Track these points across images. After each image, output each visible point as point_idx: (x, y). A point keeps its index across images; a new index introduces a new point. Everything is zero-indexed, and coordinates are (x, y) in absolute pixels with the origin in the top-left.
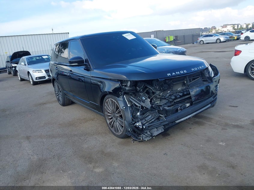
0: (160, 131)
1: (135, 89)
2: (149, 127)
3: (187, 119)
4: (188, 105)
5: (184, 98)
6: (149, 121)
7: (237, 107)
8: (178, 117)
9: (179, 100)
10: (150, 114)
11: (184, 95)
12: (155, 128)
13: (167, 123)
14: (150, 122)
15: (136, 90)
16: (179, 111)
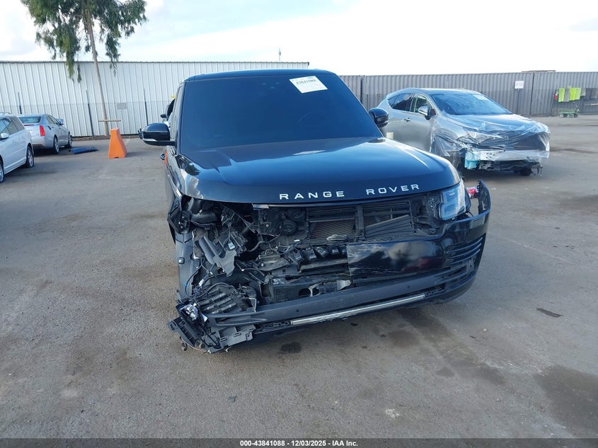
0: (242, 338)
1: (215, 219)
2: (218, 320)
3: (327, 322)
4: (344, 283)
5: (330, 263)
6: (220, 307)
7: (558, 316)
8: (298, 311)
9: (312, 266)
10: (221, 288)
11: (330, 257)
12: (233, 326)
13: (264, 320)
14: (223, 309)
15: (218, 222)
16: (311, 295)
